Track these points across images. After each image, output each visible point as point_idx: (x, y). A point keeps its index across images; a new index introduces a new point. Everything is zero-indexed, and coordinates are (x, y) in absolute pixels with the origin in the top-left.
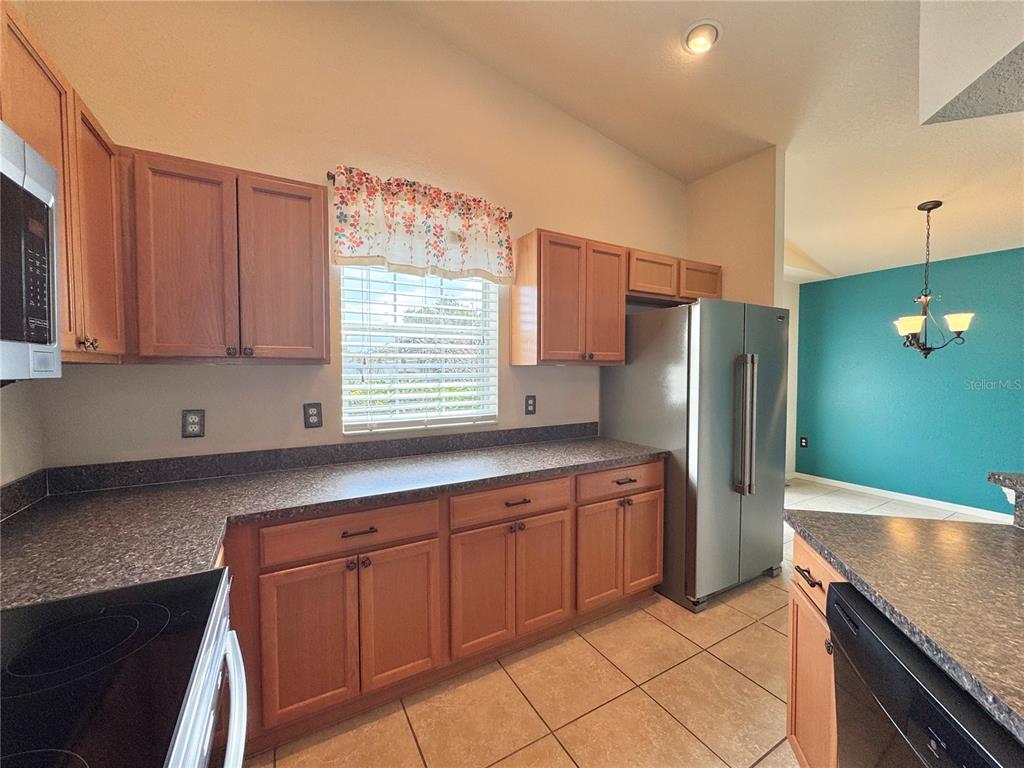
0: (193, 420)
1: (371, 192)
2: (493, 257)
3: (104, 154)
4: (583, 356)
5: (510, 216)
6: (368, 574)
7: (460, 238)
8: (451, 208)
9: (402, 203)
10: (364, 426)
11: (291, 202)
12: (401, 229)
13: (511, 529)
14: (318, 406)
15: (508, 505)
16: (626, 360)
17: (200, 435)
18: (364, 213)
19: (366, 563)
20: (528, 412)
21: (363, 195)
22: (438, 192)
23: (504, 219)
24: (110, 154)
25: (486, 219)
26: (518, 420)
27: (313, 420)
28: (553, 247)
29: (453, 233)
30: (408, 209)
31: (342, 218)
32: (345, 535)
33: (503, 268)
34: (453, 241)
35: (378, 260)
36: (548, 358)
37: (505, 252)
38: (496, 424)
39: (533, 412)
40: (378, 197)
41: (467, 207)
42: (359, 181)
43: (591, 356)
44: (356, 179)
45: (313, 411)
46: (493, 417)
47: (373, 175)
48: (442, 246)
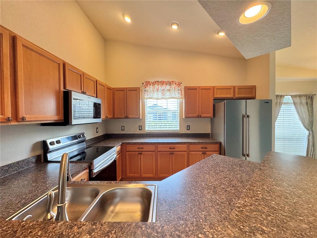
0: (123, 128)
1: (150, 85)
2: (177, 93)
3: (110, 90)
4: (198, 116)
5: (181, 83)
6: (142, 156)
7: (169, 90)
8: (167, 84)
9: (156, 86)
10: (149, 130)
11: (134, 91)
12: (156, 91)
13: (171, 154)
14: (141, 126)
15: (170, 148)
16: (214, 117)
17: (124, 130)
18: (149, 89)
19: (142, 154)
20: (187, 129)
21: (149, 85)
22: (164, 82)
23: (179, 85)
24: (111, 90)
25: (175, 85)
26: (185, 131)
27: (140, 129)
28: (189, 90)
29: (168, 89)
30: (157, 87)
31: (145, 91)
32: (138, 148)
33: (180, 96)
34: (168, 91)
35: (151, 98)
36: (187, 116)
37: (180, 92)
38: (179, 132)
39: (189, 129)
40: (151, 85)
41: (170, 83)
42: (148, 83)
43: (201, 116)
44: (147, 83)
45: (140, 127)
46: (178, 130)
47: (151, 81)
48: (164, 93)
